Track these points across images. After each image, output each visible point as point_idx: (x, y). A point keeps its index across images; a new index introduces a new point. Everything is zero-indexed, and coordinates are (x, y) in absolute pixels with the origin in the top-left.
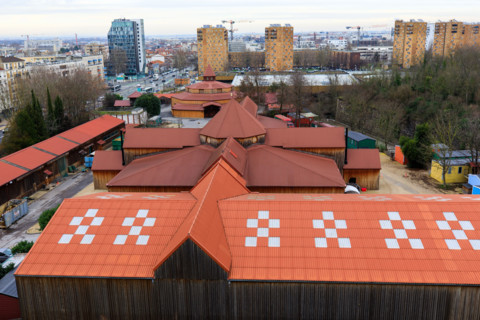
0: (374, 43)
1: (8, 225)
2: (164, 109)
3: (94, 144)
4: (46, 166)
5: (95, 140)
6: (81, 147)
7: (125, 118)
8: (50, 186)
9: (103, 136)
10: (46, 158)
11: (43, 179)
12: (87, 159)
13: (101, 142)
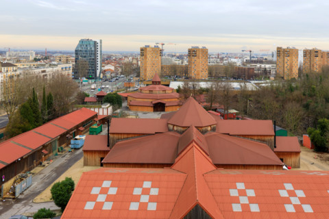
0: (261, 62)
1: (17, 195)
2: (124, 104)
3: (77, 130)
4: (44, 147)
5: (77, 127)
6: (68, 132)
7: (96, 110)
8: (45, 163)
9: (83, 124)
10: (45, 141)
11: (40, 158)
12: (72, 142)
13: (81, 128)
